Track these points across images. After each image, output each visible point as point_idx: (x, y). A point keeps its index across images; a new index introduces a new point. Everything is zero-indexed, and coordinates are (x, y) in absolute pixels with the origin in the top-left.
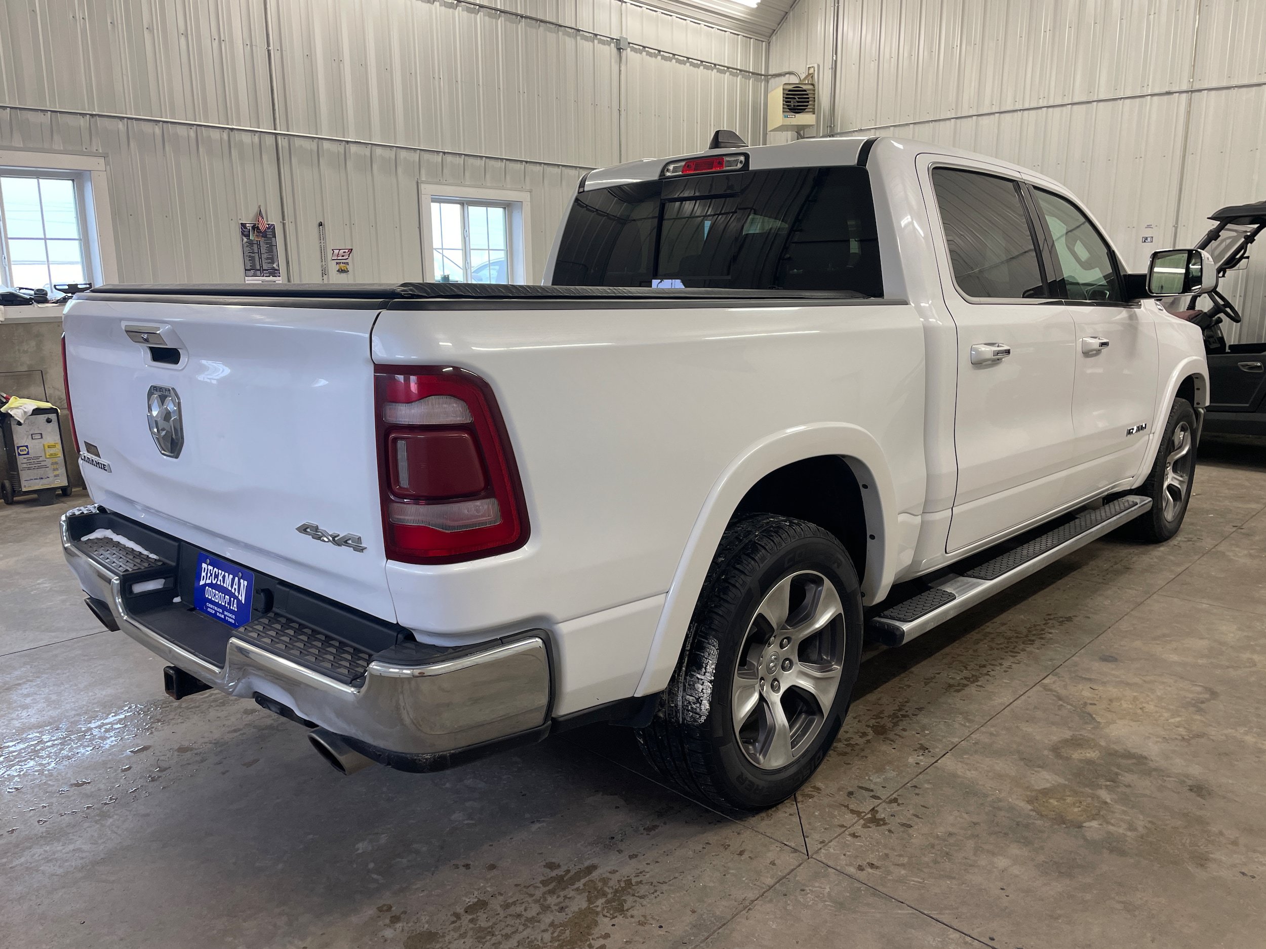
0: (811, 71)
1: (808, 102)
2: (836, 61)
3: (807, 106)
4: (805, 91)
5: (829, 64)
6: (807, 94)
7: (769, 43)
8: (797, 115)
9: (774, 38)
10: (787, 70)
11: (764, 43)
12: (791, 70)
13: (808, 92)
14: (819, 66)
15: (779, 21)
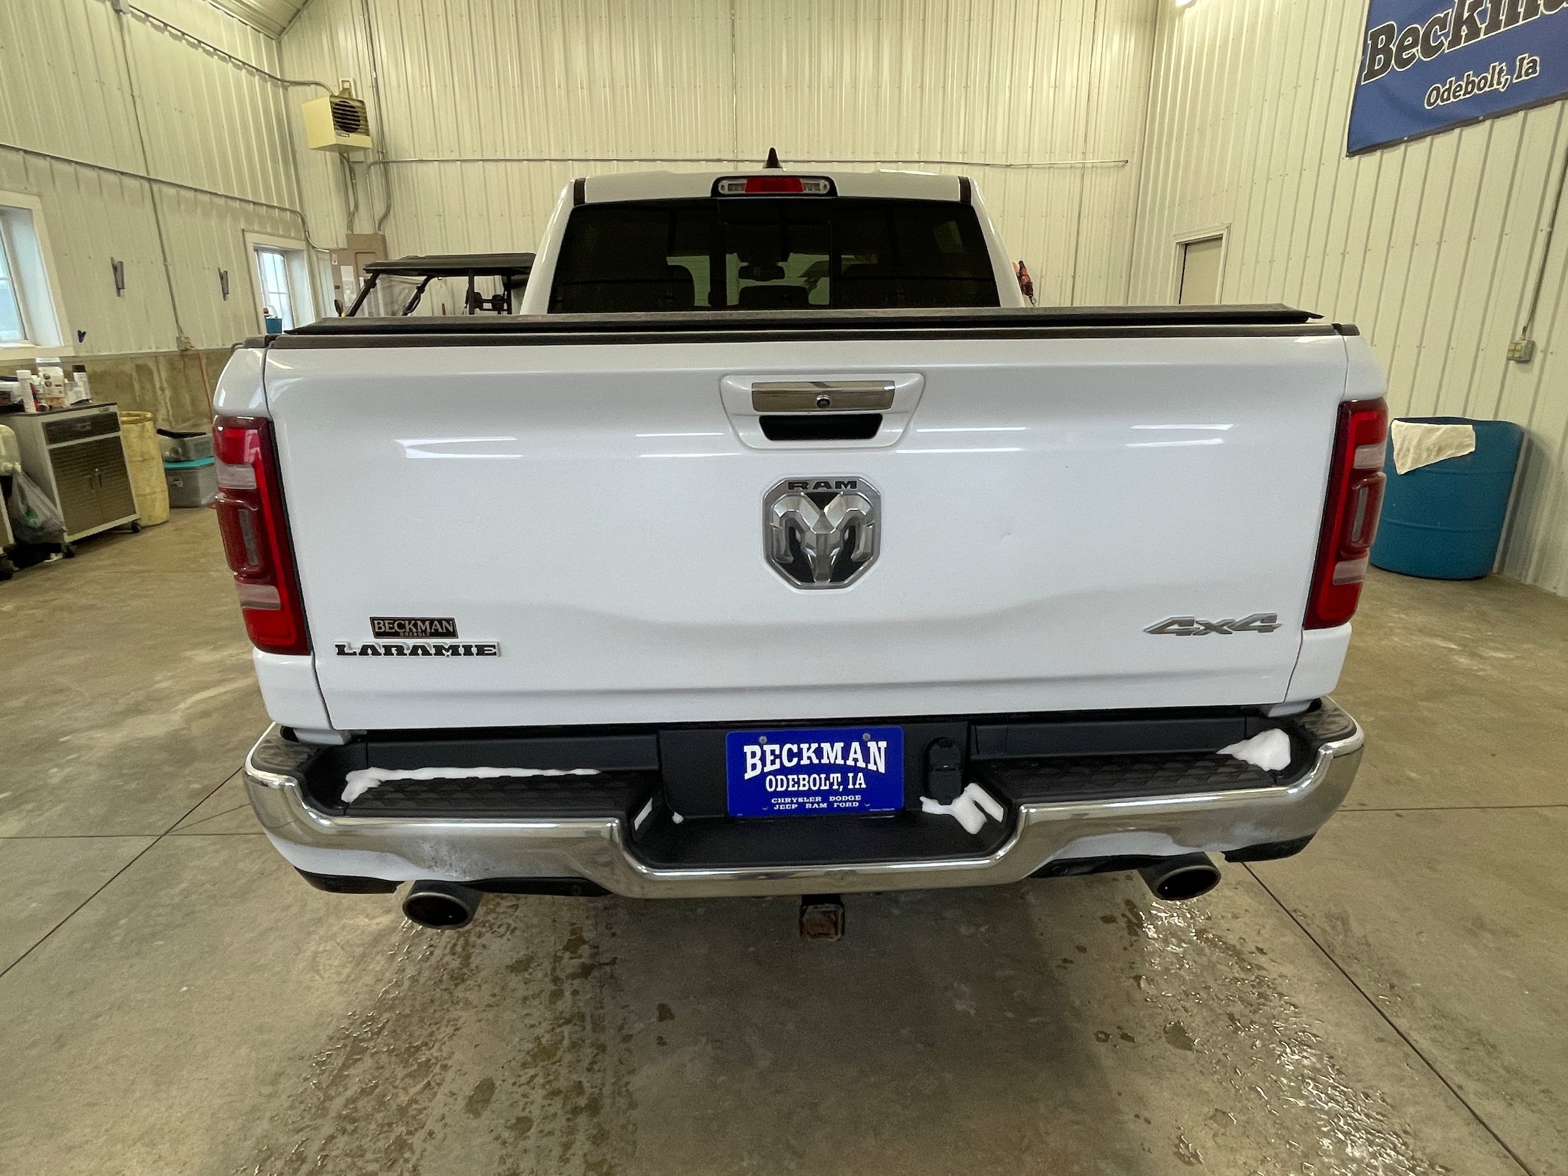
0: (347, 85)
1: (359, 121)
2: (376, 79)
3: (359, 125)
4: (353, 107)
5: (367, 81)
6: (356, 112)
7: (280, 42)
8: (351, 134)
9: (286, 37)
10: (311, 79)
11: (274, 42)
12: (317, 80)
13: (357, 109)
14: (354, 81)
15: (290, 19)
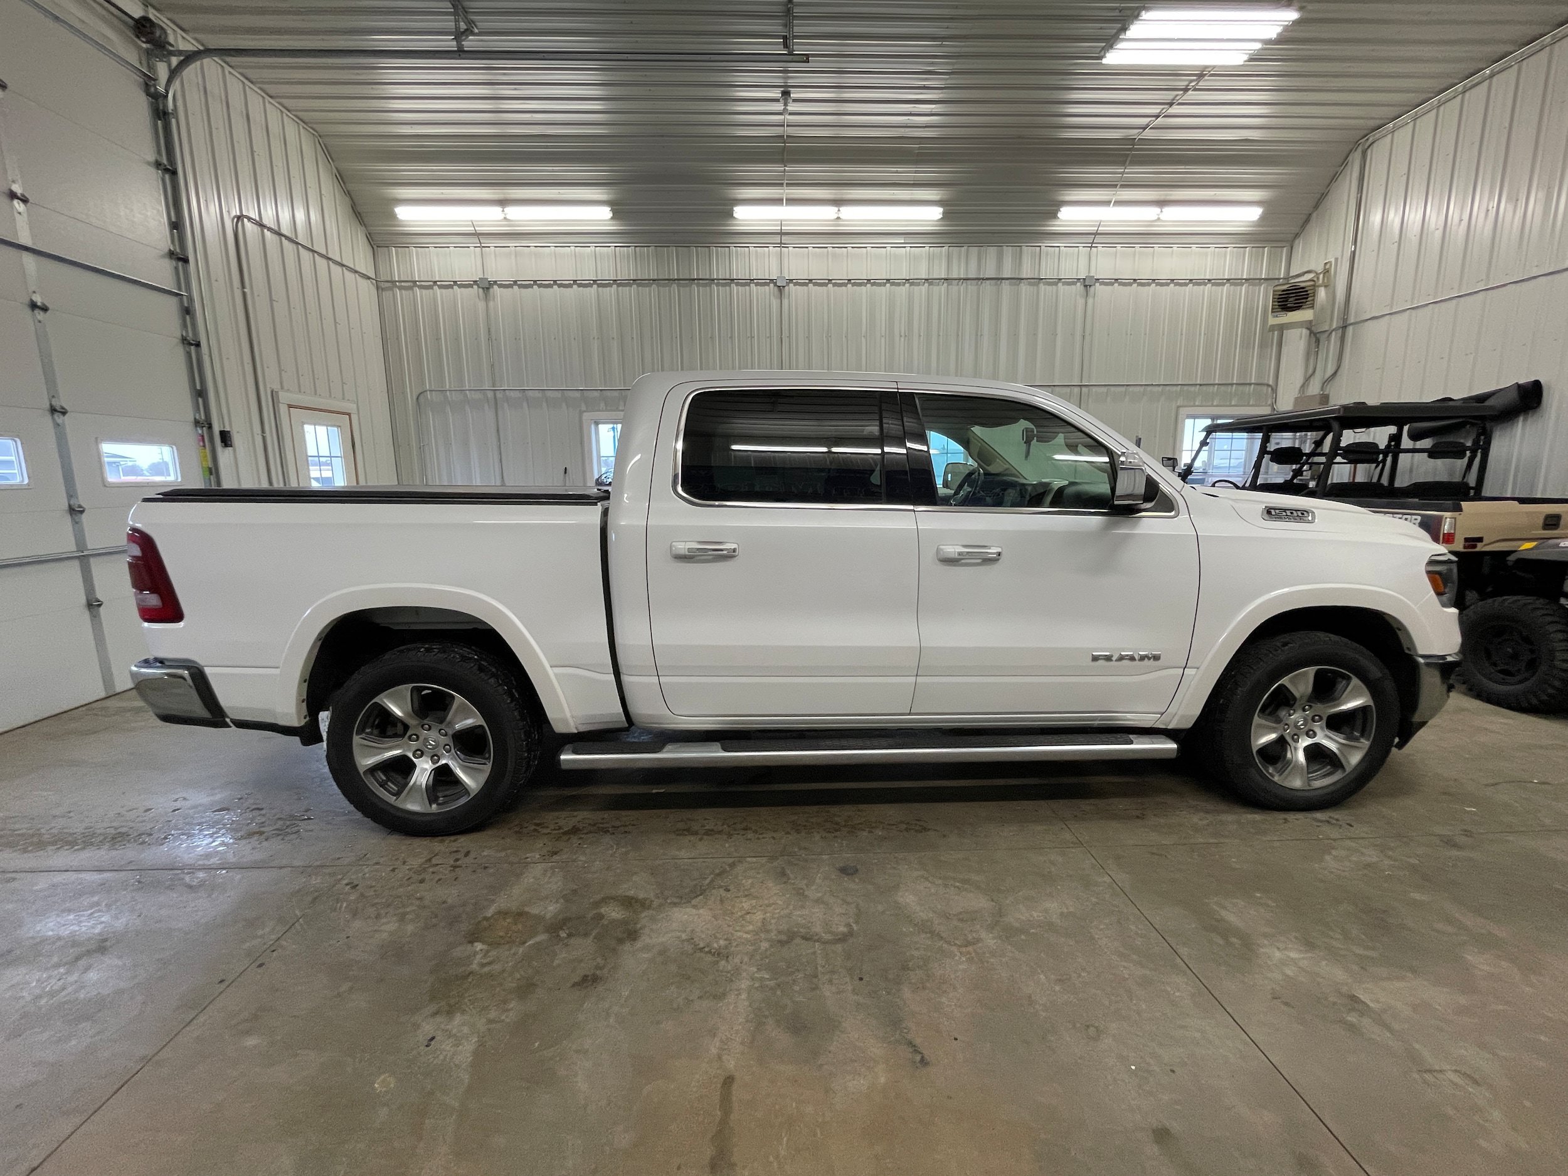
0: (1327, 267)
1: (1304, 299)
2: (1354, 251)
3: (1307, 298)
4: (1304, 289)
5: (1348, 254)
6: (1307, 291)
7: (1291, 247)
8: (1286, 314)
9: (1297, 241)
10: (1306, 270)
11: (1285, 249)
12: (1310, 269)
14: (1336, 259)
15: (1301, 224)
